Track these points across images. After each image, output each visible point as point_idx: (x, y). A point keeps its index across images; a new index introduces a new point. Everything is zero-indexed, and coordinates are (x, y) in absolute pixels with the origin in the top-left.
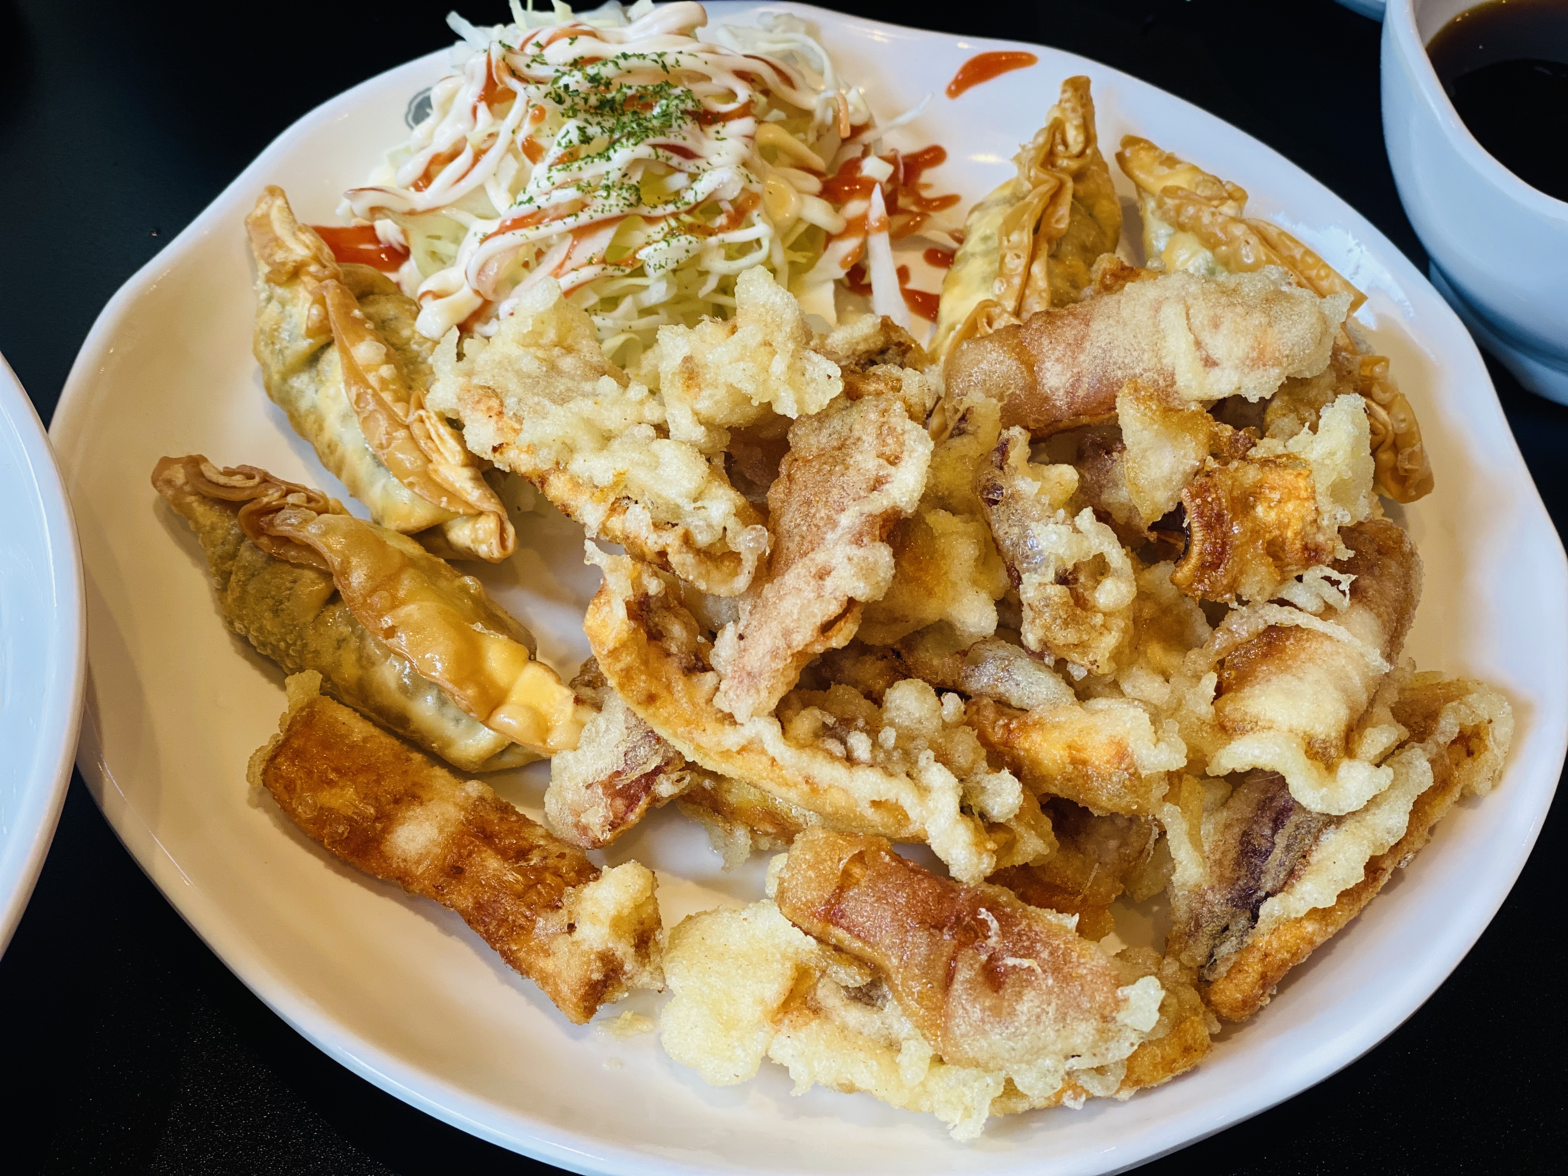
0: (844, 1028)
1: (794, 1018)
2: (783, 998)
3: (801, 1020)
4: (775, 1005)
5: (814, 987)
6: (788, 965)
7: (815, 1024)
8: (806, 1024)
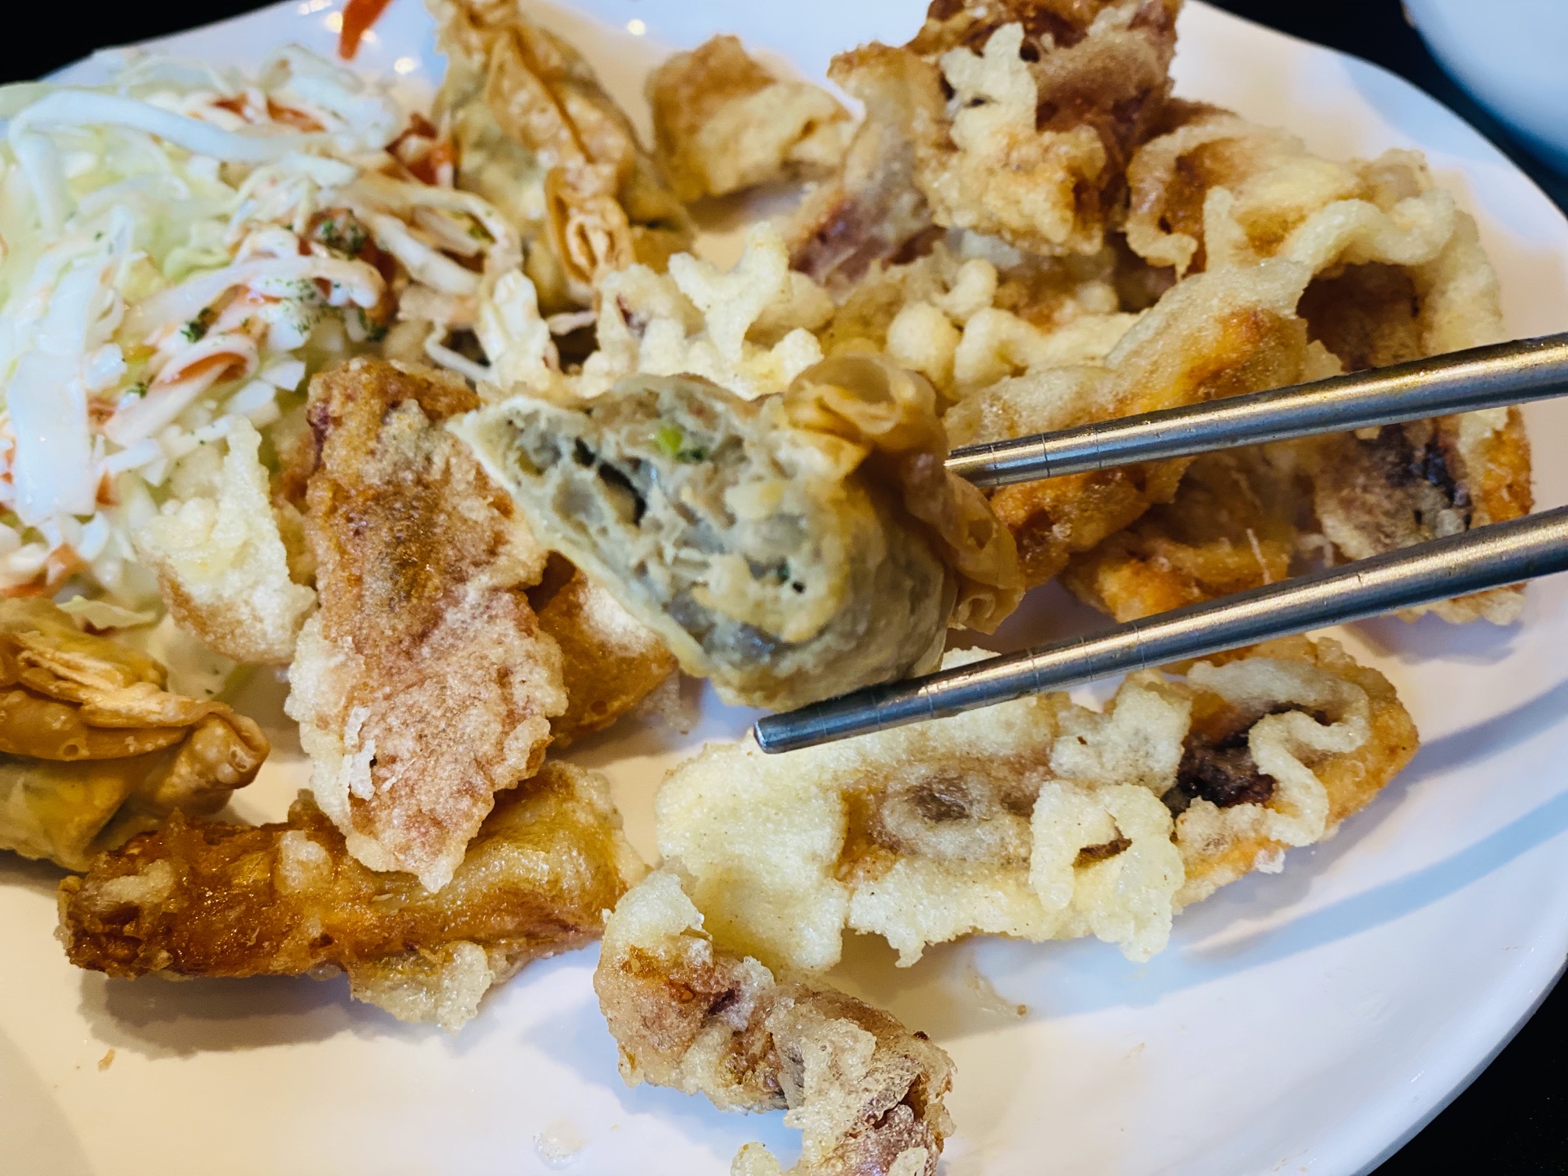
0: (939, 860)
1: (869, 866)
2: (842, 843)
3: (879, 866)
4: (834, 856)
5: (877, 816)
6: (833, 796)
7: (900, 866)
8: (889, 869)
